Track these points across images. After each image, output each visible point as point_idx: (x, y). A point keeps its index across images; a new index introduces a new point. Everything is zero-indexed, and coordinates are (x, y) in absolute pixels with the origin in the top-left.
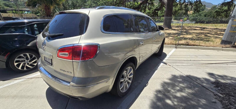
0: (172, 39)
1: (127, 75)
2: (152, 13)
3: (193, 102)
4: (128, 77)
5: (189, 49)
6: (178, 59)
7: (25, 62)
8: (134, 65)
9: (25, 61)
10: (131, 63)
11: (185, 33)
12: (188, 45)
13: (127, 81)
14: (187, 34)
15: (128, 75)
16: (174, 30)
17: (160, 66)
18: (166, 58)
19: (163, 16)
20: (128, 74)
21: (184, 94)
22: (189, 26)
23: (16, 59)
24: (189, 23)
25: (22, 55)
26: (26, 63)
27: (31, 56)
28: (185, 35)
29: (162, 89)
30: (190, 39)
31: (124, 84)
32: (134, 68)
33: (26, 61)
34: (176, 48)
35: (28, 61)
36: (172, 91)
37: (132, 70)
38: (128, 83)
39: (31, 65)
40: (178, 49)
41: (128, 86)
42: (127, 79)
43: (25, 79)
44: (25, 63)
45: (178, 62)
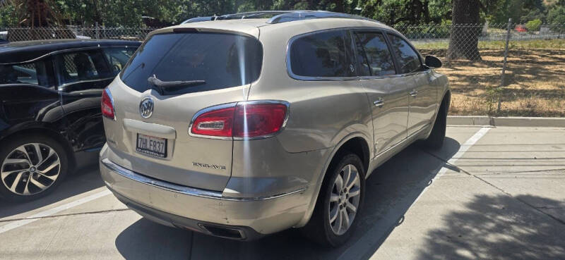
0: (482, 96)
1: (345, 187)
2: (406, 7)
3: (528, 253)
4: (347, 195)
5: (535, 128)
6: (495, 155)
7: (28, 170)
8: (361, 163)
9: (28, 167)
10: (355, 155)
11: (529, 76)
12: (533, 114)
13: (345, 204)
14: (539, 78)
15: (348, 189)
16: (491, 64)
17: (438, 176)
18: (458, 155)
19: (448, 16)
20: (348, 186)
21: (506, 237)
22: (548, 51)
23: (7, 161)
24: (547, 36)
25: (22, 149)
26: (31, 174)
27: (45, 153)
28: (529, 80)
29: (447, 227)
30: (544, 94)
31: (339, 213)
32: (363, 171)
33: (31, 166)
34: (492, 123)
35: (36, 166)
36: (476, 230)
37: (358, 174)
38: (349, 211)
39: (42, 180)
40: (497, 127)
41: (348, 220)
42: (344, 200)
43: (34, 220)
44: (28, 173)
45: (495, 163)
